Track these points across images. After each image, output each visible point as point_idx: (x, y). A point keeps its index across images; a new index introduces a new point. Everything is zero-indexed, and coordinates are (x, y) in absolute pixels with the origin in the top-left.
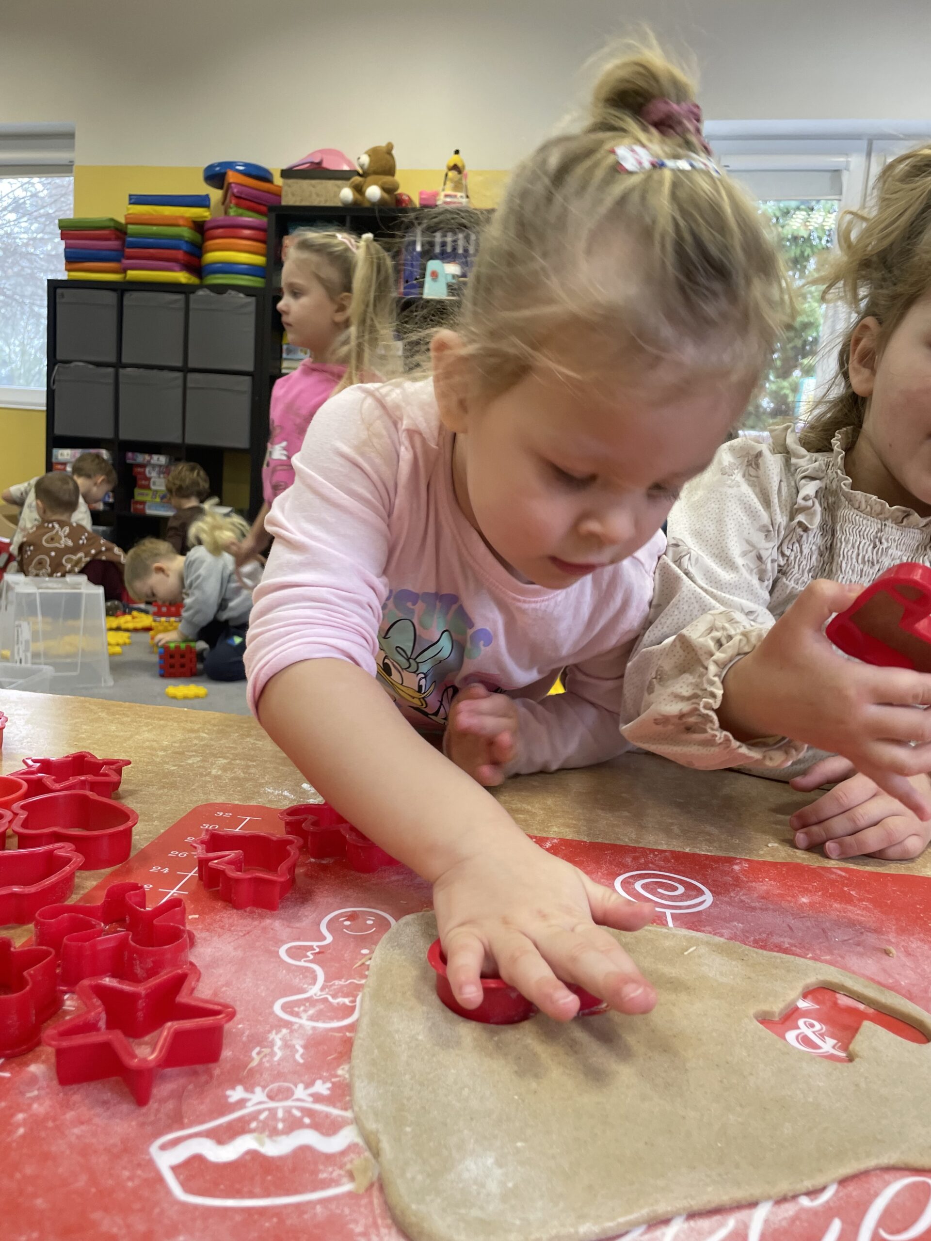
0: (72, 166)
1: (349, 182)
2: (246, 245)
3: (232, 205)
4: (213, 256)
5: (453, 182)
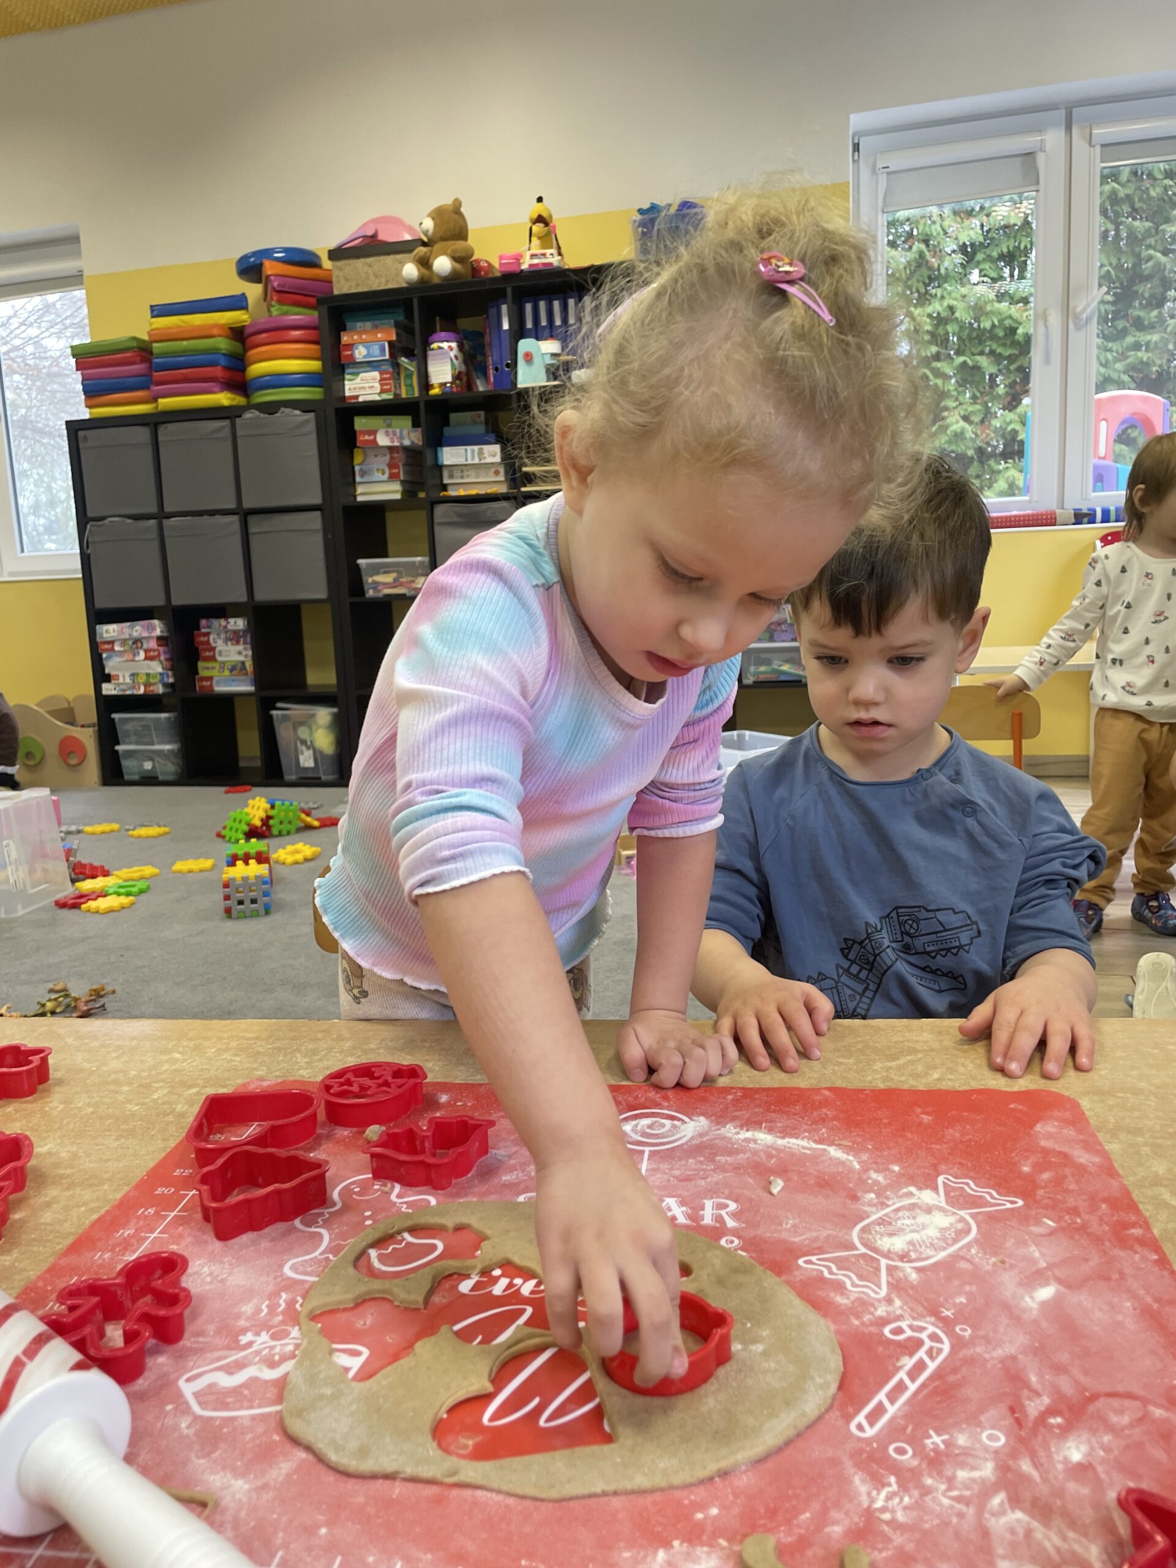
0: (81, 276)
1: (411, 255)
2: (295, 350)
3: (273, 303)
4: (258, 369)
5: (539, 238)
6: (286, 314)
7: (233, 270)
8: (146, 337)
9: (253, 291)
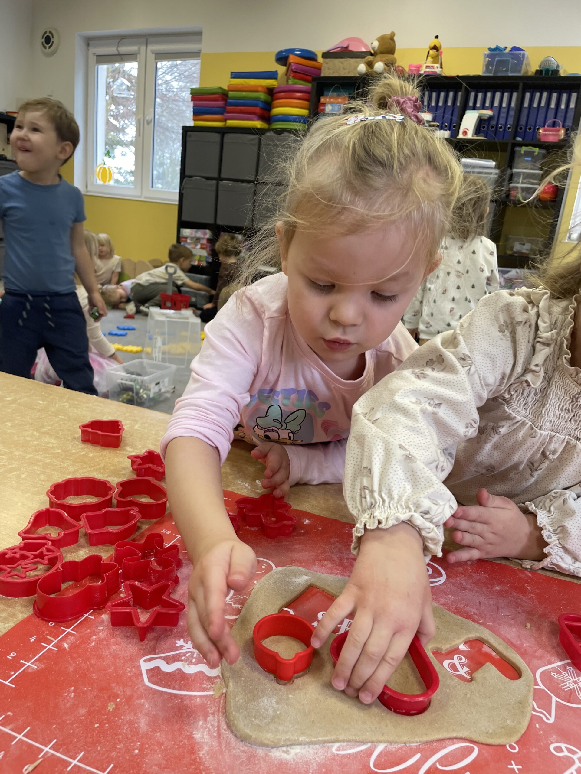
0: (200, 52)
1: (364, 60)
2: (297, 103)
3: (291, 77)
4: (277, 111)
5: (432, 58)
6: (295, 84)
7: (274, 58)
8: (226, 88)
9: (281, 70)
